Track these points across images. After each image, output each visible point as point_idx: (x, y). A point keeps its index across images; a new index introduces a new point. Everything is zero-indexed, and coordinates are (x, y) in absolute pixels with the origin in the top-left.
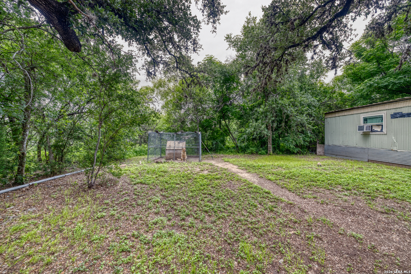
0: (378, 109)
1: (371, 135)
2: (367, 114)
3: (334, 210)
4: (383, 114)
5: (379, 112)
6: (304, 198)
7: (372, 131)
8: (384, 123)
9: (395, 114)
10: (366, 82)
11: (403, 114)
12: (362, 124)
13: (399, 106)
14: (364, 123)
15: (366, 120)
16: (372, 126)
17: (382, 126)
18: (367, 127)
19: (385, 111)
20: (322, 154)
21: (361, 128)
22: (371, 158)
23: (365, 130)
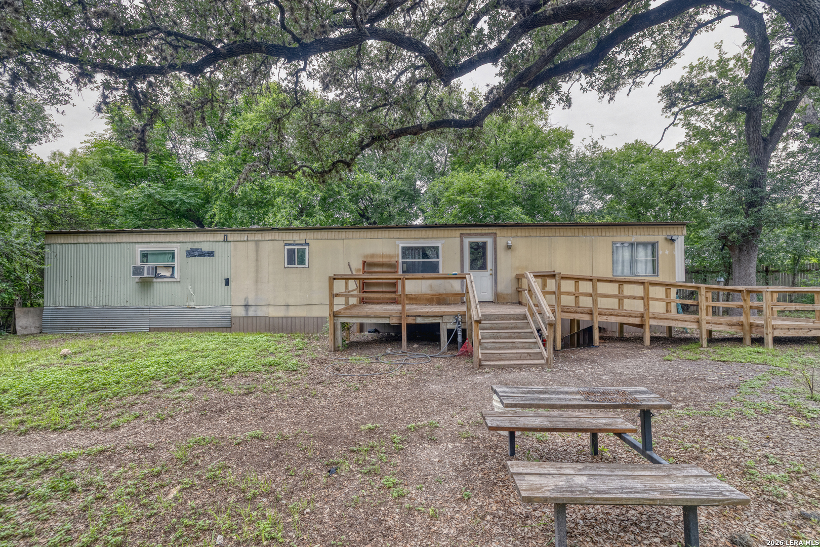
0: (168, 240)
1: (155, 284)
2: (149, 245)
3: (191, 420)
4: (175, 249)
5: (169, 245)
6: (116, 428)
7: (157, 276)
8: (176, 264)
9: (193, 250)
10: (143, 188)
11: (202, 252)
12: (139, 263)
13: (198, 240)
14: (143, 261)
15: (145, 256)
16: (156, 267)
17: (173, 268)
18: (149, 268)
19: (178, 245)
20: (34, 331)
21: (137, 271)
22: (154, 325)
23: (145, 275)
